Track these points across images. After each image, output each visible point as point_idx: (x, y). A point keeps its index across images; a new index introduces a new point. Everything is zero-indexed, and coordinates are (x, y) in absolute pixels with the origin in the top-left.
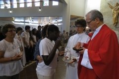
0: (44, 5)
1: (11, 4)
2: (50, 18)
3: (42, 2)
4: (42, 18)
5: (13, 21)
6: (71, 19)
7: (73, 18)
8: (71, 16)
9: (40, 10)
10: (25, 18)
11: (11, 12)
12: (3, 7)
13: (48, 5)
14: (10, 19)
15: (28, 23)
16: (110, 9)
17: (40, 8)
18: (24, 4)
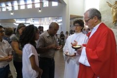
0: (44, 6)
1: (12, 6)
2: (50, 18)
3: (41, 3)
4: (42, 18)
5: (15, 22)
6: (71, 19)
7: (72, 17)
8: (71, 16)
9: (40, 11)
10: (26, 19)
11: (12, 14)
12: (4, 10)
13: (48, 6)
14: (11, 21)
15: (29, 24)
16: (109, 7)
17: (40, 9)
18: (24, 6)
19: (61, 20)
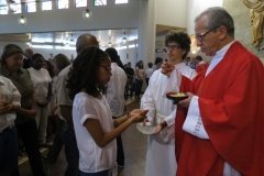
0: (96, 4)
1: (23, 4)
2: (110, 32)
4: (93, 33)
5: (30, 41)
6: (158, 34)
7: (161, 31)
8: (158, 26)
9: (87, 15)
10: (55, 34)
11: (22, 21)
12: (4, 12)
13: (105, 3)
14: (23, 37)
15: (62, 45)
16: (246, 8)
17: (88, 11)
18: (50, 3)
19: (136, 37)
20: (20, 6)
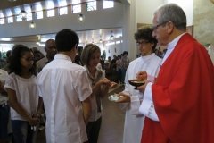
0: (89, 10)
1: (33, 13)
2: (100, 31)
9: (81, 19)
11: (32, 26)
12: (20, 19)
13: (95, 8)
14: (33, 38)
17: (81, 15)
18: (54, 11)
19: (121, 35)
20: (31, 14)
